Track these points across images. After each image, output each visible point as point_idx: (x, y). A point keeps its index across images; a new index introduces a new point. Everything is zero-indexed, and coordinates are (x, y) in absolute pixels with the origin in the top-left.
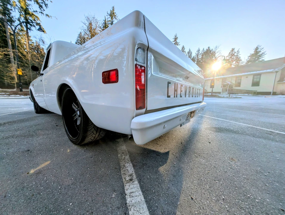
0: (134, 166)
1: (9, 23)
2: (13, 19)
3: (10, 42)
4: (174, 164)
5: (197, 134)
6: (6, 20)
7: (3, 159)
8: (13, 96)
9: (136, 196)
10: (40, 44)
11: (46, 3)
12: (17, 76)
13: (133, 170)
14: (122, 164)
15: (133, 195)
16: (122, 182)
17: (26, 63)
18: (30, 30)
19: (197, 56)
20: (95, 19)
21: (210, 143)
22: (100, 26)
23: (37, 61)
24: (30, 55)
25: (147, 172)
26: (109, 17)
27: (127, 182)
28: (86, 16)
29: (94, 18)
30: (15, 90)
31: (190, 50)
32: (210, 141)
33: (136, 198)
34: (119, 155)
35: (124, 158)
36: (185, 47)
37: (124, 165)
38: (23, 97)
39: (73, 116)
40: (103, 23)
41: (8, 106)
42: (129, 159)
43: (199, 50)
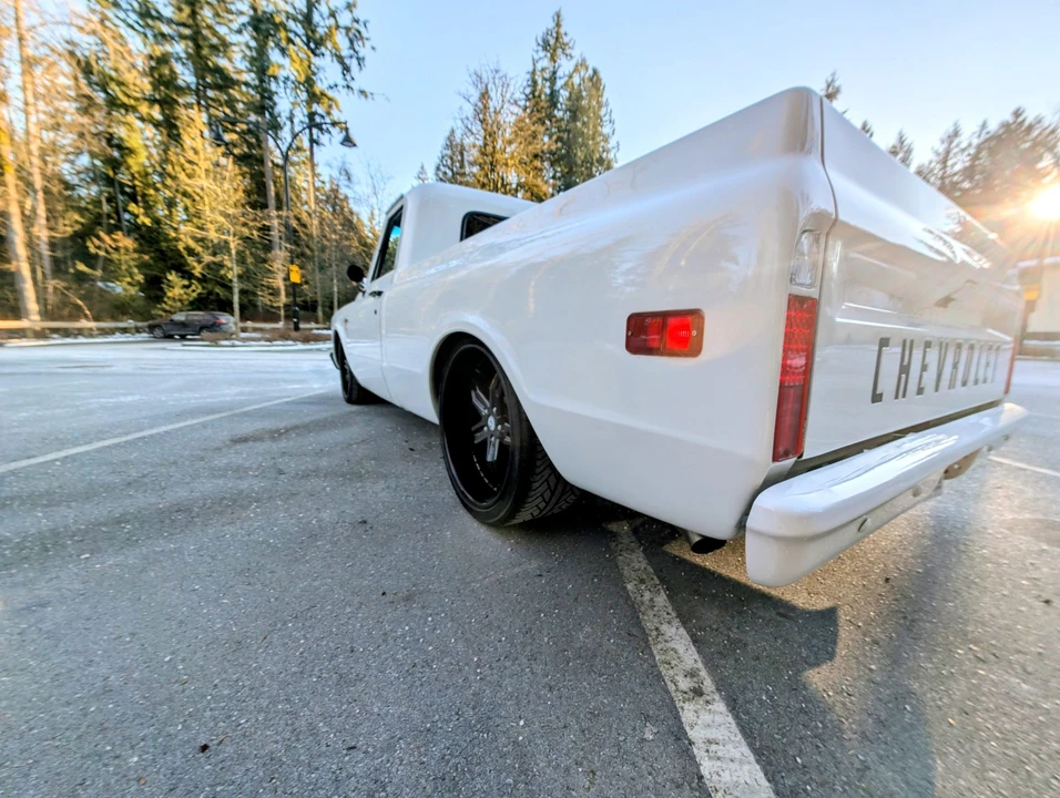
0: (695, 641)
1: (270, 132)
2: (279, 119)
3: (272, 188)
4: (870, 670)
5: (962, 548)
6: (265, 127)
7: (317, 540)
8: (279, 345)
9: (732, 761)
10: (340, 183)
11: (361, 55)
12: (286, 286)
13: (696, 656)
14: (649, 623)
15: (720, 754)
16: (667, 692)
17: (308, 247)
18: (318, 144)
19: (944, 162)
20: (501, 74)
21: (1047, 602)
22: (518, 95)
23: (334, 236)
24: (316, 222)
25: (755, 678)
26: (542, 54)
27: (686, 696)
28: (472, 70)
29: (497, 71)
30: (281, 325)
31: (901, 140)
32: (1046, 596)
33: (733, 766)
34: (629, 587)
35: (651, 600)
36: (873, 129)
37: (657, 629)
38: (300, 346)
39: (473, 428)
40: (525, 84)
41: (276, 376)
42: (670, 609)
43: (956, 134)
